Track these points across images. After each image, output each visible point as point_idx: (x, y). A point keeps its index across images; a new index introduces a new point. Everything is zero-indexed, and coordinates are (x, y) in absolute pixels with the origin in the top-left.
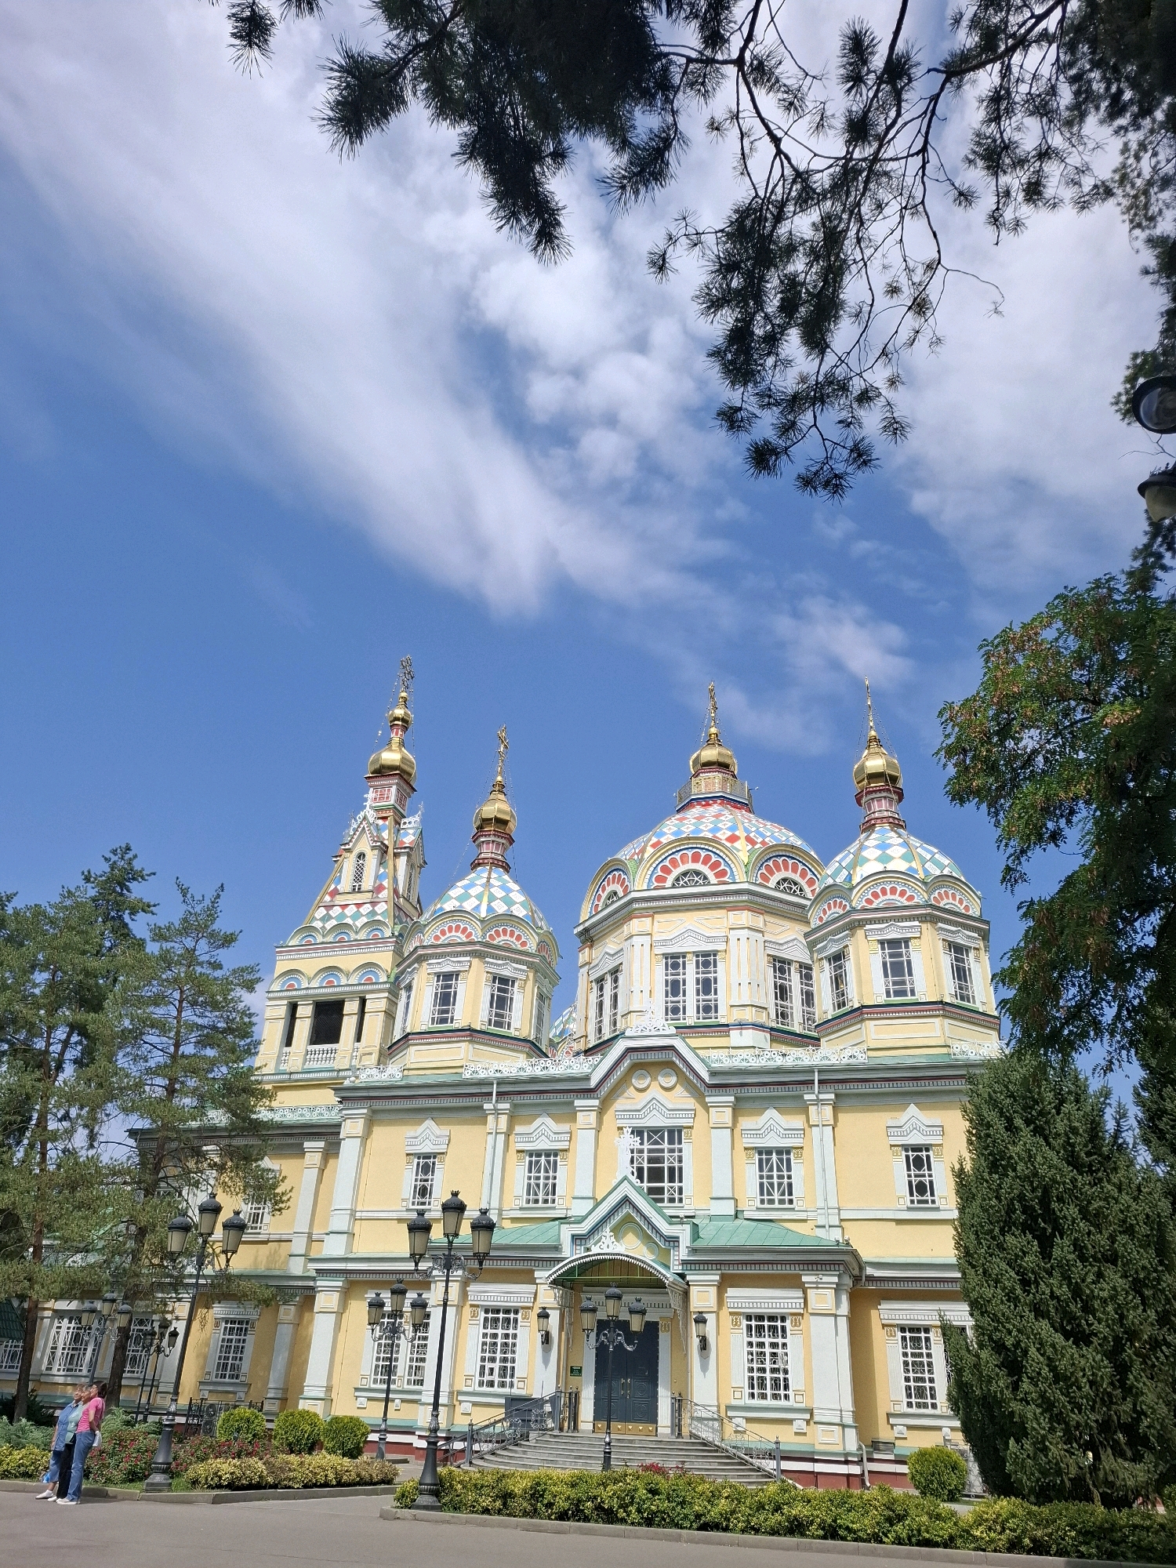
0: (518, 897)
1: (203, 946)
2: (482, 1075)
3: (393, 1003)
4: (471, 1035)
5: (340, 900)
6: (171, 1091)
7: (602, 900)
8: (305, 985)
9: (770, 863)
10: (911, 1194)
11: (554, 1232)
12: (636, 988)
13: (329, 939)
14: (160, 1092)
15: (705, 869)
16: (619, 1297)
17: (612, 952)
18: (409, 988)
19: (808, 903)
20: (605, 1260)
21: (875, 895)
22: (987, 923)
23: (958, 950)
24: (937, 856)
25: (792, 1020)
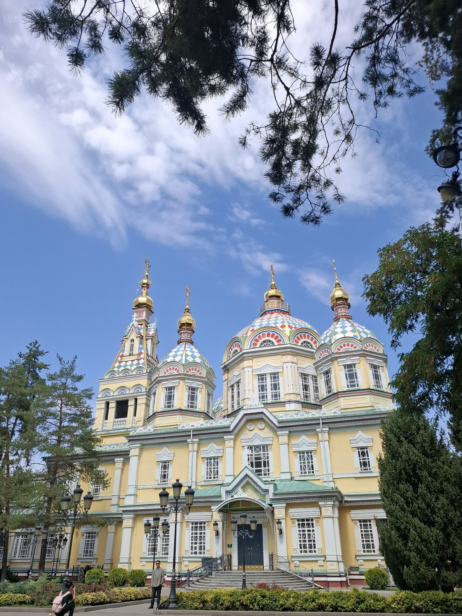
0: (198, 355)
1: (69, 381)
2: (186, 428)
3: (148, 400)
4: (180, 412)
5: (125, 359)
6: (59, 441)
7: (232, 353)
8: (112, 394)
9: (299, 336)
10: (361, 467)
11: (218, 490)
12: (247, 389)
13: (121, 375)
14: (55, 442)
15: (272, 340)
16: (246, 516)
17: (237, 375)
18: (155, 394)
19: (315, 351)
20: (239, 501)
21: (341, 347)
22: (386, 356)
23: (375, 367)
24: (365, 330)
25: (310, 398)
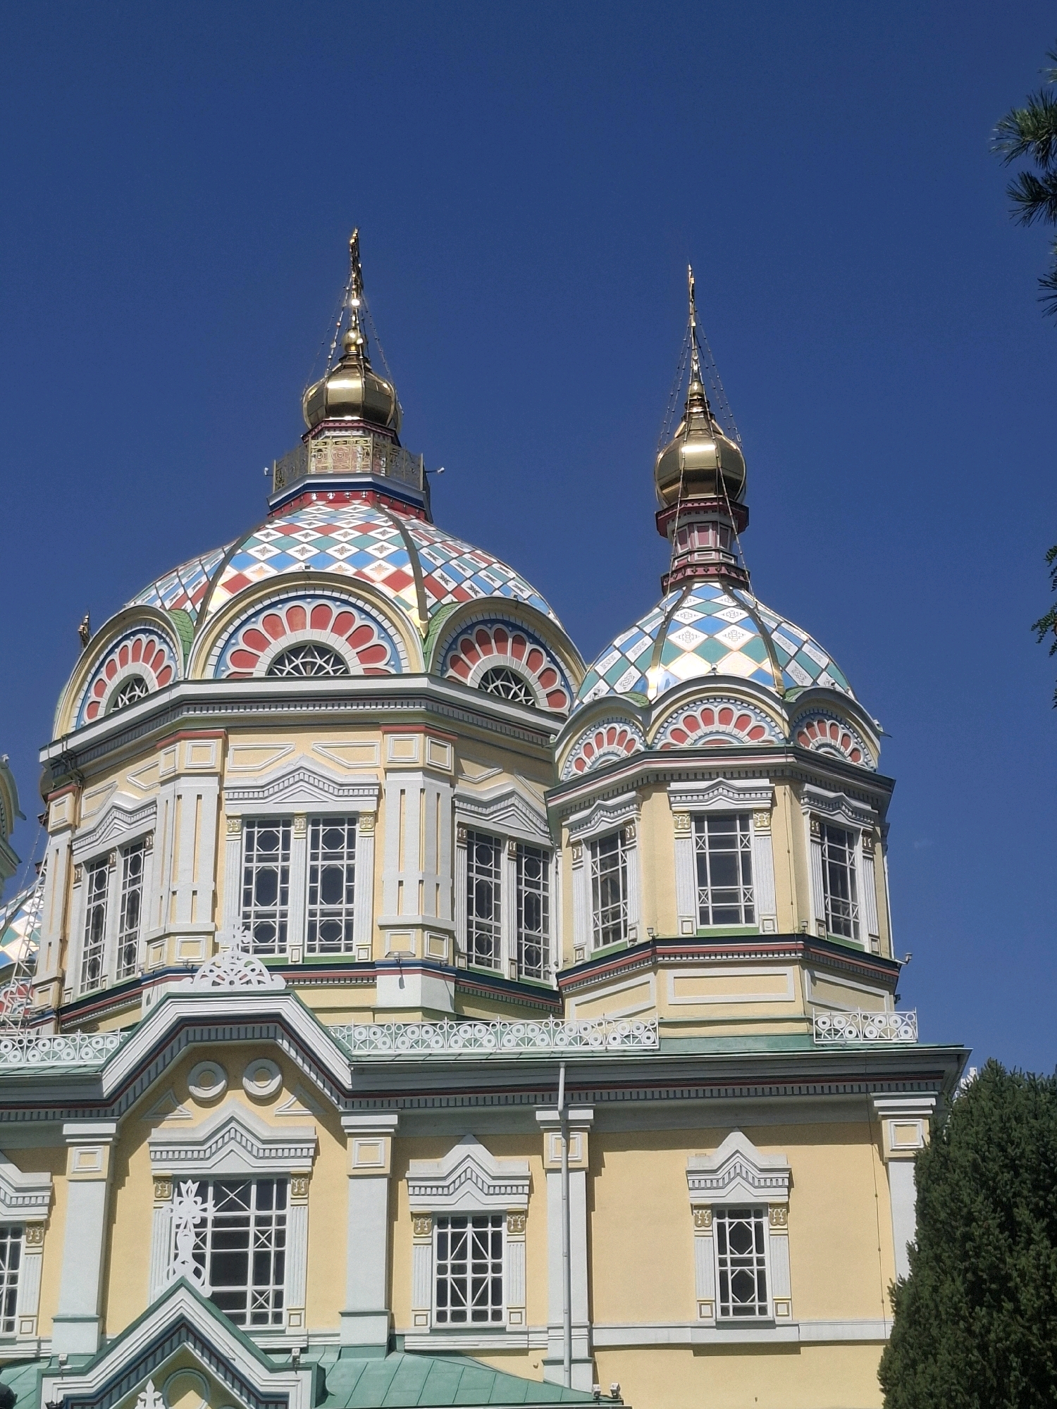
7: (107, 694)
10: (724, 1297)
15: (339, 643)
21: (691, 723)
22: (889, 784)
23: (834, 836)
25: (499, 954)
